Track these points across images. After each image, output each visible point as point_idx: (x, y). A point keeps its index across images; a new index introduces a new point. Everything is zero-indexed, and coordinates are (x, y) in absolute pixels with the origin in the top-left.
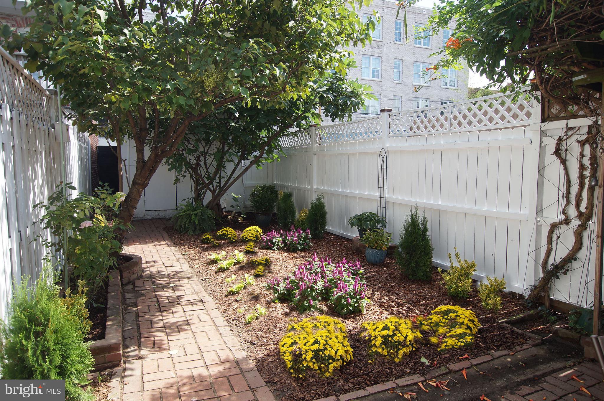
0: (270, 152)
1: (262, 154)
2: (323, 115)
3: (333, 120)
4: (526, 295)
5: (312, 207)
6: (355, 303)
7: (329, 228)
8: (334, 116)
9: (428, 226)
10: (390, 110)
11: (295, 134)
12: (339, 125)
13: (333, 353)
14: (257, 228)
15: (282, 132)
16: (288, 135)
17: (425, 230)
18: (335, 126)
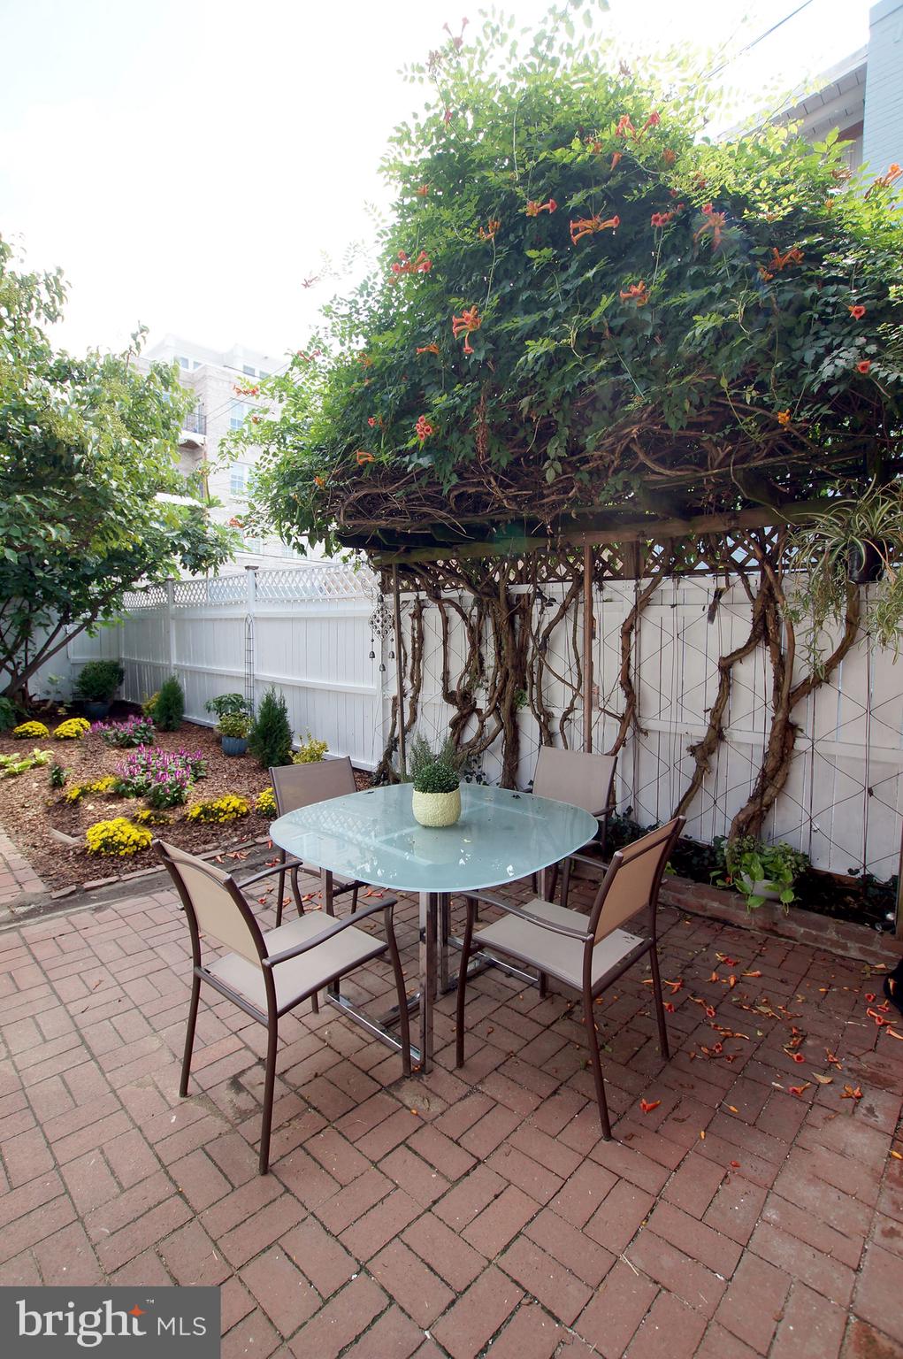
0: (107, 613)
1: (94, 615)
2: (180, 567)
3: (194, 574)
4: (375, 770)
5: (164, 689)
6: (175, 792)
7: (190, 716)
8: (195, 567)
9: (286, 705)
10: (257, 568)
11: (145, 589)
12: (201, 581)
13: (124, 839)
14: (83, 721)
15: (126, 586)
16: (134, 591)
17: (284, 710)
18: (196, 582)
